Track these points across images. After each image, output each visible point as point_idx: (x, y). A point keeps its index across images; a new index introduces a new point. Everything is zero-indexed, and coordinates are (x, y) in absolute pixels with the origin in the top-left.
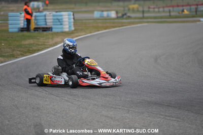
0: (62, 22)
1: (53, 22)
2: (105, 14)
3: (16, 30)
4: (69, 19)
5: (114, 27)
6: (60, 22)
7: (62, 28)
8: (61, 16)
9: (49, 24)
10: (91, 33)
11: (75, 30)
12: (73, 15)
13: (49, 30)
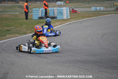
0: (63, 13)
1: (58, 14)
2: (98, 8)
3: (37, 18)
4: (67, 12)
5: (93, 16)
6: (61, 13)
7: (63, 17)
8: (62, 10)
9: (56, 15)
10: (78, 20)
11: (70, 18)
12: (69, 9)
13: (55, 18)
